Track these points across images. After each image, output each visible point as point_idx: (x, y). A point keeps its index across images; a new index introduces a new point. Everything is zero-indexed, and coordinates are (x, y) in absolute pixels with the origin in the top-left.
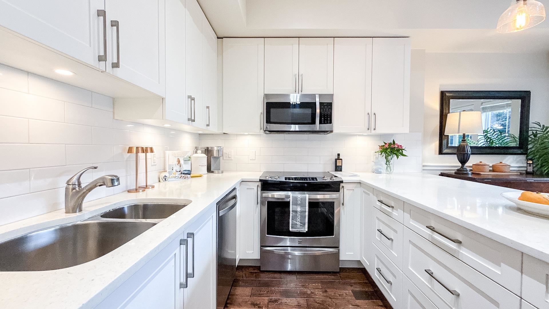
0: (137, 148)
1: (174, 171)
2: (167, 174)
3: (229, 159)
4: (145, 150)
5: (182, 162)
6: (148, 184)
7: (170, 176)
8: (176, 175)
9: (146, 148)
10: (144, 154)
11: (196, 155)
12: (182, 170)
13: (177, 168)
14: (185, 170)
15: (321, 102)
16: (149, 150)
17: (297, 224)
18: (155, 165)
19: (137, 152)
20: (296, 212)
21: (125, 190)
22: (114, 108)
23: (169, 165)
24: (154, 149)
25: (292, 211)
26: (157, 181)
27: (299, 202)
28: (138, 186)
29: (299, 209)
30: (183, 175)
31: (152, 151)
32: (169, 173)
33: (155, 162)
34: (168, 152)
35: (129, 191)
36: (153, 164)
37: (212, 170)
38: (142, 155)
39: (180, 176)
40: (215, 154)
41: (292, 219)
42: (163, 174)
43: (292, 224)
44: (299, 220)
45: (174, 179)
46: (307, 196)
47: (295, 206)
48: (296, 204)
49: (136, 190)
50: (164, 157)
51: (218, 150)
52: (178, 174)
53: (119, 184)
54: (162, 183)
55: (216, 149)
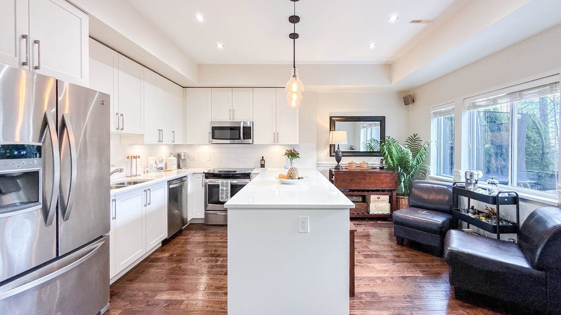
0: (131, 156)
1: (153, 167)
2: (149, 169)
3: (193, 160)
4: (135, 157)
5: (158, 162)
6: (137, 174)
7: (151, 170)
8: (155, 170)
9: (136, 156)
10: (135, 159)
11: (170, 158)
12: (158, 167)
13: (155, 166)
14: (160, 167)
15: (244, 126)
16: (138, 157)
17: (223, 197)
18: (142, 164)
19: (131, 158)
20: (223, 190)
21: (125, 176)
22: (120, 139)
23: (150, 164)
24: (141, 157)
25: (221, 190)
26: (143, 173)
27: (225, 185)
28: (132, 175)
29: (225, 188)
30: (159, 170)
31: (139, 157)
32: (150, 169)
33: (142, 163)
34: (149, 158)
35: (127, 177)
36: (140, 164)
37: (180, 167)
38: (134, 160)
39: (157, 170)
40: (182, 157)
41: (221, 194)
42: (146, 169)
43: (221, 197)
44: (225, 195)
45: (153, 172)
46: (229, 181)
47: (222, 187)
48: (223, 186)
49: (131, 176)
50: (148, 160)
51: (184, 155)
52: (155, 169)
53: (123, 171)
54: (146, 174)
55: (183, 154)
